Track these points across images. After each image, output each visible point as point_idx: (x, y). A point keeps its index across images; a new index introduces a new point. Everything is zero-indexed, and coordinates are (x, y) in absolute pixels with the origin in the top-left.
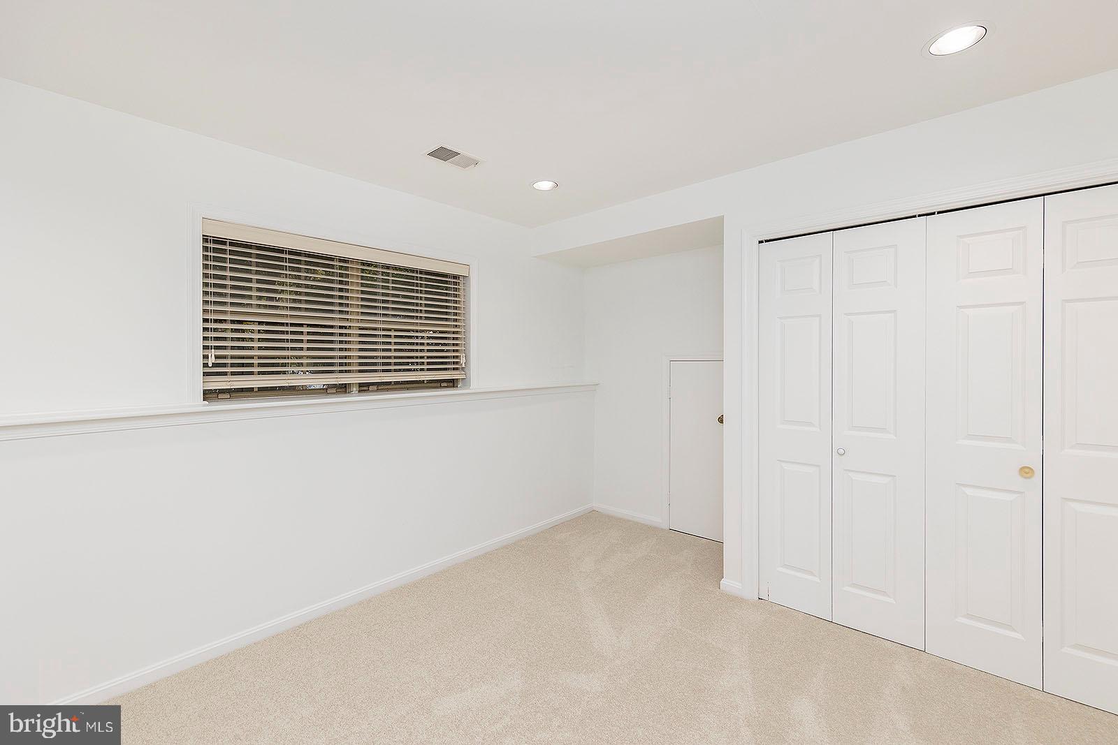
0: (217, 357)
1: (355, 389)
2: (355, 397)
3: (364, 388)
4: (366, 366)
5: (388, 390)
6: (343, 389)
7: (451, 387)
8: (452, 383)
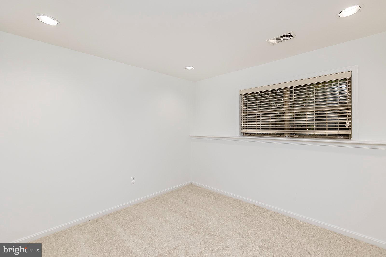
0: (244, 124)
1: (286, 136)
2: (287, 139)
3: (291, 135)
4: (291, 127)
5: (304, 137)
6: (283, 135)
7: (346, 139)
8: (347, 137)
